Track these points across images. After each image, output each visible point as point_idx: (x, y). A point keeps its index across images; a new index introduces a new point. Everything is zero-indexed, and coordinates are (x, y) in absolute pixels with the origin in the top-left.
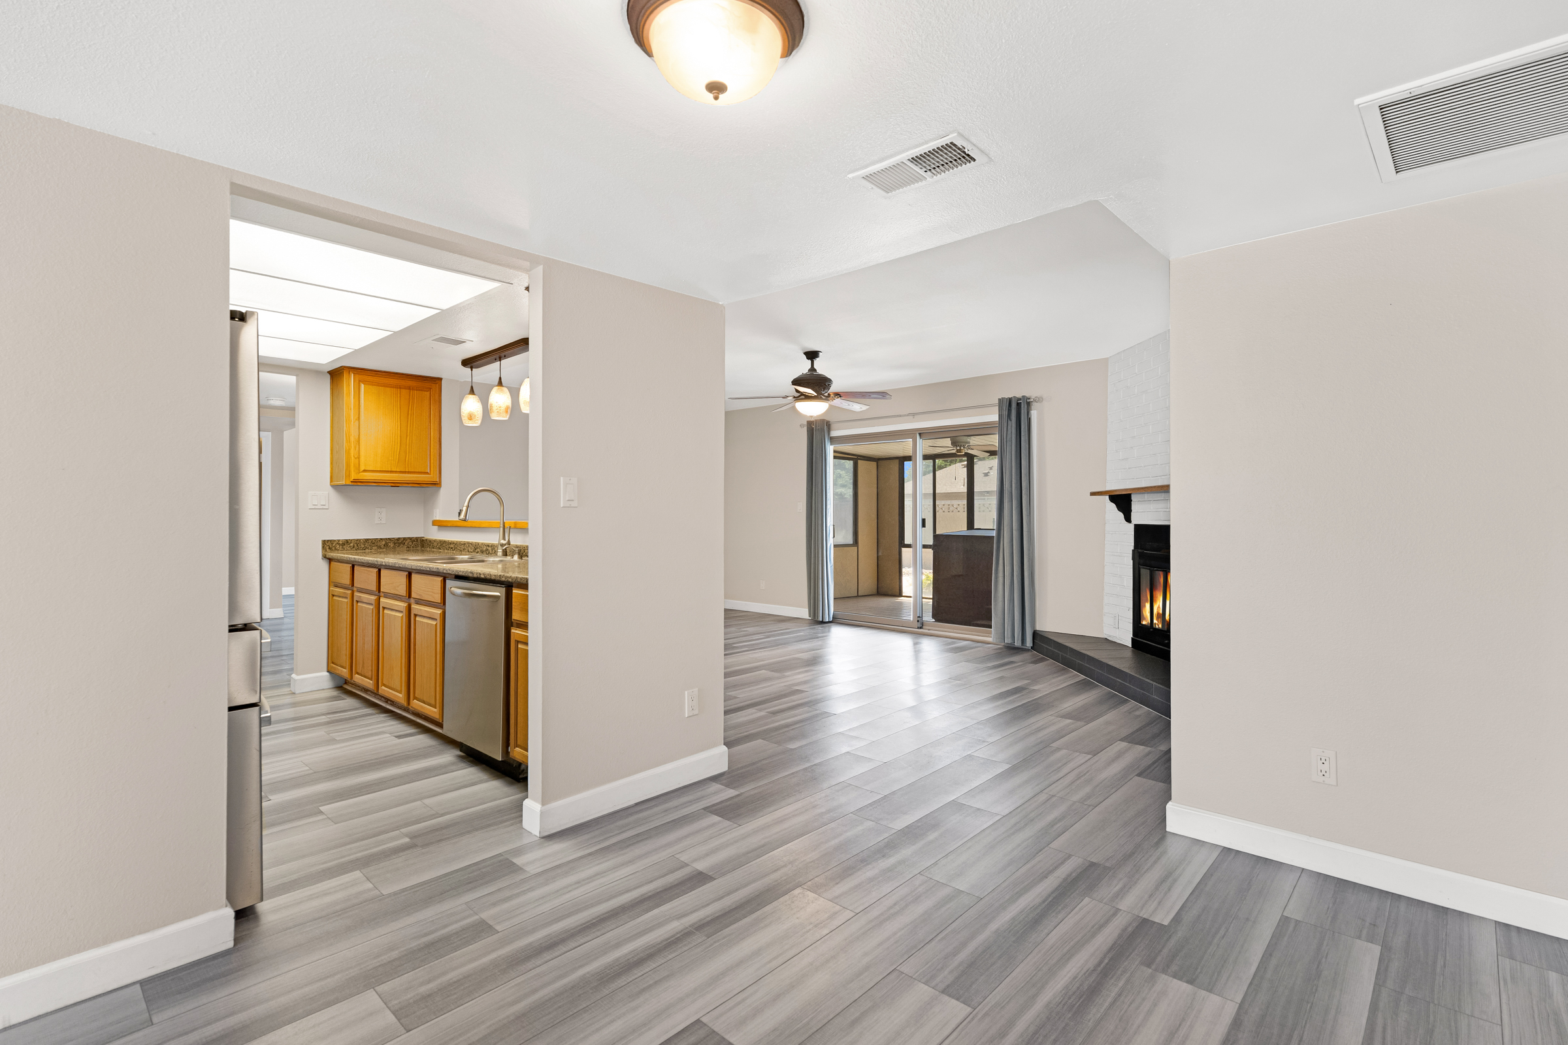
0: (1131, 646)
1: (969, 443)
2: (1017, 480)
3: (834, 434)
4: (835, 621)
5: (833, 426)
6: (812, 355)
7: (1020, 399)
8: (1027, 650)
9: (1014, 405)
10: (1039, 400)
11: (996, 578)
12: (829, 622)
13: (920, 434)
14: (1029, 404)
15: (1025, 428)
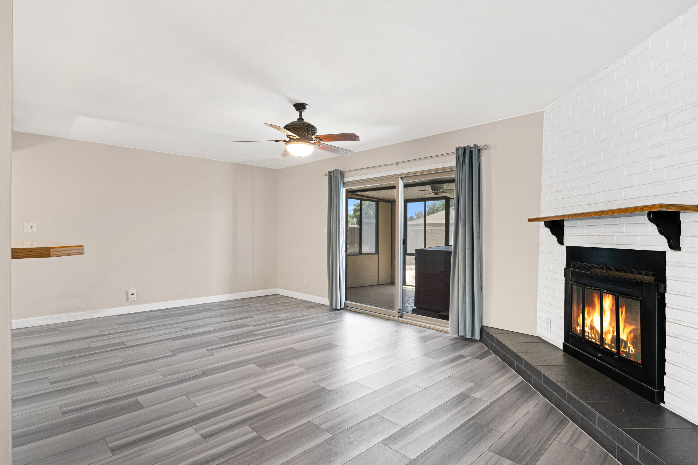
0: (562, 349)
1: (443, 188)
2: (469, 210)
3: (346, 180)
4: (345, 308)
5: (346, 175)
6: (300, 107)
7: (473, 148)
8: (476, 341)
9: (467, 152)
10: (486, 147)
11: (453, 285)
12: (341, 309)
13: (402, 178)
14: (479, 151)
15: (476, 169)
